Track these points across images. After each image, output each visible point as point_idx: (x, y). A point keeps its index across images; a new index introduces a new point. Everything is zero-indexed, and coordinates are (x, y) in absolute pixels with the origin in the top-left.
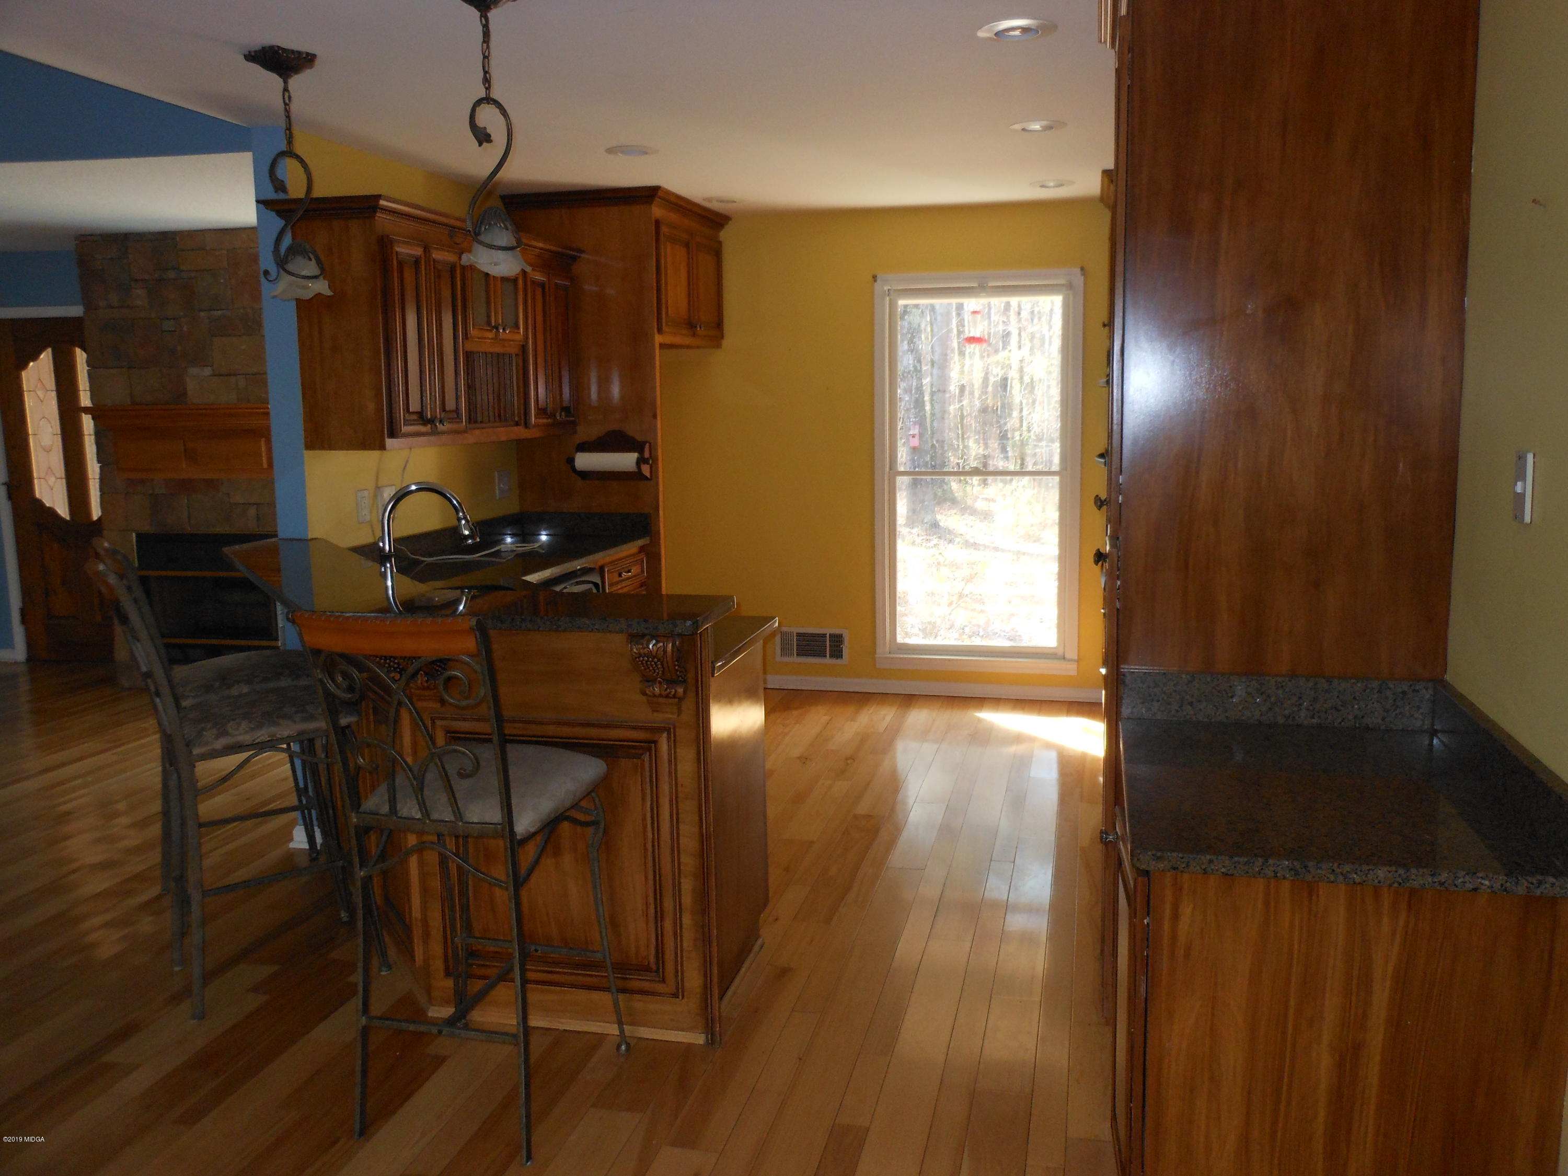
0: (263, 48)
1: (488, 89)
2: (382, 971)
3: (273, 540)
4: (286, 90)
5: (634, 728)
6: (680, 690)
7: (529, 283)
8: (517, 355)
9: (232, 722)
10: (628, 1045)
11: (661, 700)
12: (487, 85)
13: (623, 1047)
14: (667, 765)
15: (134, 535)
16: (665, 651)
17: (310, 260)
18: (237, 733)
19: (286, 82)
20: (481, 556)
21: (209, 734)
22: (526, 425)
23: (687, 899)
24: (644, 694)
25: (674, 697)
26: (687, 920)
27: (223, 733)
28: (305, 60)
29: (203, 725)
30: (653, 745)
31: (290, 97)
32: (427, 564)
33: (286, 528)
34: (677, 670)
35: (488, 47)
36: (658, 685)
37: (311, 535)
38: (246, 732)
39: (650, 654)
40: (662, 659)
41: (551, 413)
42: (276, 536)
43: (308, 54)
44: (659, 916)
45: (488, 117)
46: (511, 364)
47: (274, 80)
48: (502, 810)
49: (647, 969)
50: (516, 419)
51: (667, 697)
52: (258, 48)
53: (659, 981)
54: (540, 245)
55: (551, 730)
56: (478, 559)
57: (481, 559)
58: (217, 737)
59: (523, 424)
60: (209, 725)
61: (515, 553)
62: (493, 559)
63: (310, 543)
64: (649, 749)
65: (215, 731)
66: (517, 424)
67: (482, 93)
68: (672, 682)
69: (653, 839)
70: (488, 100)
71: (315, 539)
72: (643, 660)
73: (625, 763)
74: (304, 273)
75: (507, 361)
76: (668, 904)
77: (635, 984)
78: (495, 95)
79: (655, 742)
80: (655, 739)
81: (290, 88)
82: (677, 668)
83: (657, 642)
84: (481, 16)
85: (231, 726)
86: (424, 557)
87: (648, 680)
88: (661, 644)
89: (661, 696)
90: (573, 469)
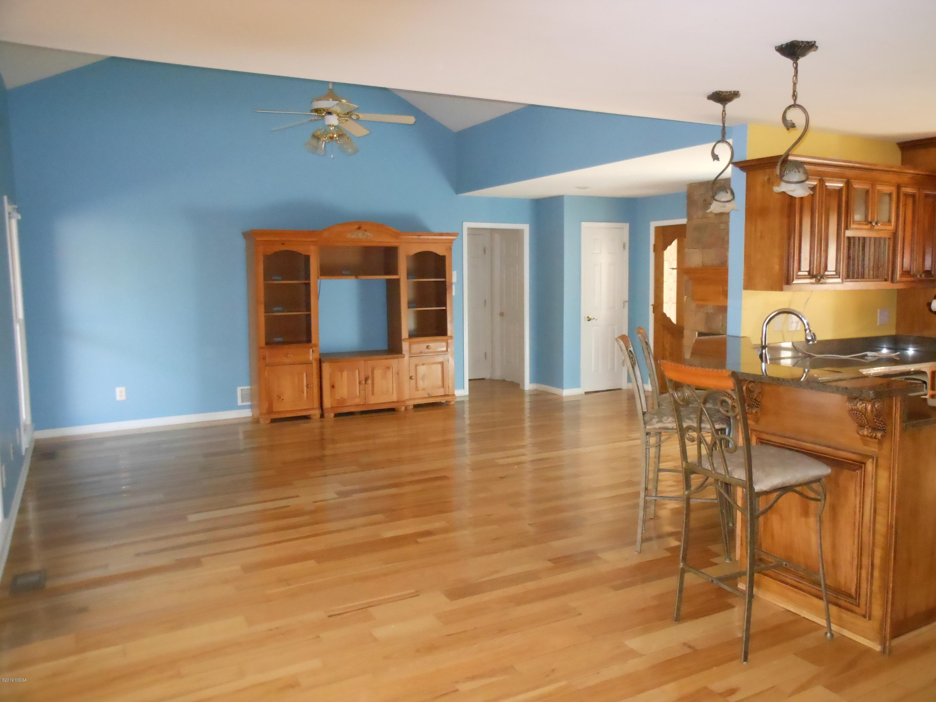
0: (713, 93)
1: (795, 100)
2: (726, 560)
3: (725, 336)
4: (724, 111)
5: (854, 453)
6: (879, 435)
7: (901, 195)
8: (889, 239)
9: (666, 417)
10: (832, 635)
11: (868, 439)
12: (794, 98)
13: (829, 635)
14: (871, 478)
15: (697, 333)
16: (866, 409)
17: (727, 192)
18: (665, 422)
19: (724, 107)
20: (852, 357)
21: (655, 421)
22: (892, 281)
23: (877, 561)
24: (859, 434)
25: (875, 438)
26: (876, 573)
27: (660, 421)
28: (735, 95)
29: (653, 416)
30: (863, 465)
31: (725, 114)
32: (816, 359)
33: (731, 331)
34: (876, 422)
35: (797, 78)
36: (866, 429)
37: (742, 335)
38: (670, 423)
39: (857, 410)
40: (864, 413)
41: (913, 274)
42: (726, 334)
43: (734, 92)
44: (860, 567)
45: (795, 116)
46: (885, 244)
47: (719, 106)
48: (746, 473)
49: (850, 596)
50: (886, 277)
51: (871, 437)
52: (711, 93)
53: (856, 605)
54: (911, 171)
55: (809, 446)
56: (849, 358)
57: (853, 359)
58: (657, 422)
59: (890, 279)
60: (656, 416)
61: (877, 358)
62: (861, 360)
63: (742, 339)
64: (861, 468)
65: (657, 420)
66: (886, 280)
67: (792, 102)
68: (875, 429)
69: (859, 520)
70: (795, 105)
71: (745, 337)
72: (854, 412)
73: (846, 473)
74: (723, 200)
75: (882, 242)
76: (866, 561)
77: (843, 603)
78: (798, 102)
79: (865, 464)
80: (864, 461)
81: (726, 110)
82: (875, 420)
83: (863, 403)
84: (794, 63)
85: (665, 418)
86: (815, 354)
87: (862, 426)
88: (865, 405)
89: (868, 436)
90: (930, 310)
